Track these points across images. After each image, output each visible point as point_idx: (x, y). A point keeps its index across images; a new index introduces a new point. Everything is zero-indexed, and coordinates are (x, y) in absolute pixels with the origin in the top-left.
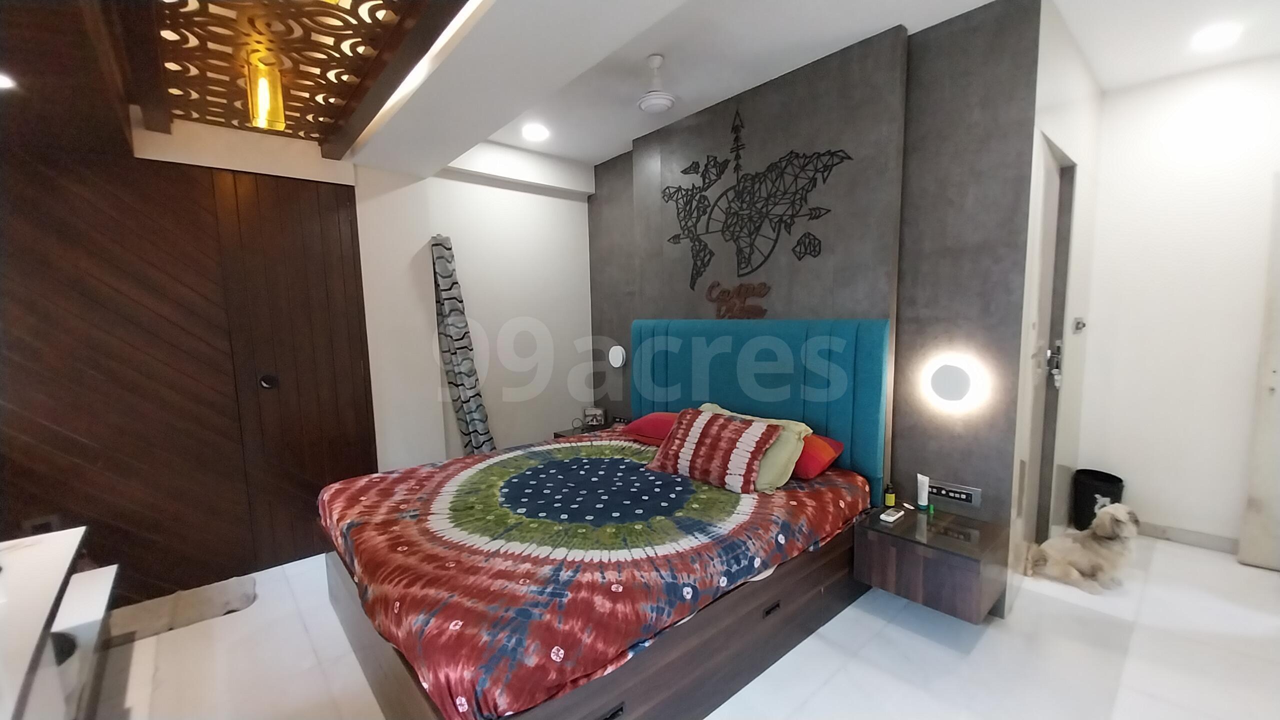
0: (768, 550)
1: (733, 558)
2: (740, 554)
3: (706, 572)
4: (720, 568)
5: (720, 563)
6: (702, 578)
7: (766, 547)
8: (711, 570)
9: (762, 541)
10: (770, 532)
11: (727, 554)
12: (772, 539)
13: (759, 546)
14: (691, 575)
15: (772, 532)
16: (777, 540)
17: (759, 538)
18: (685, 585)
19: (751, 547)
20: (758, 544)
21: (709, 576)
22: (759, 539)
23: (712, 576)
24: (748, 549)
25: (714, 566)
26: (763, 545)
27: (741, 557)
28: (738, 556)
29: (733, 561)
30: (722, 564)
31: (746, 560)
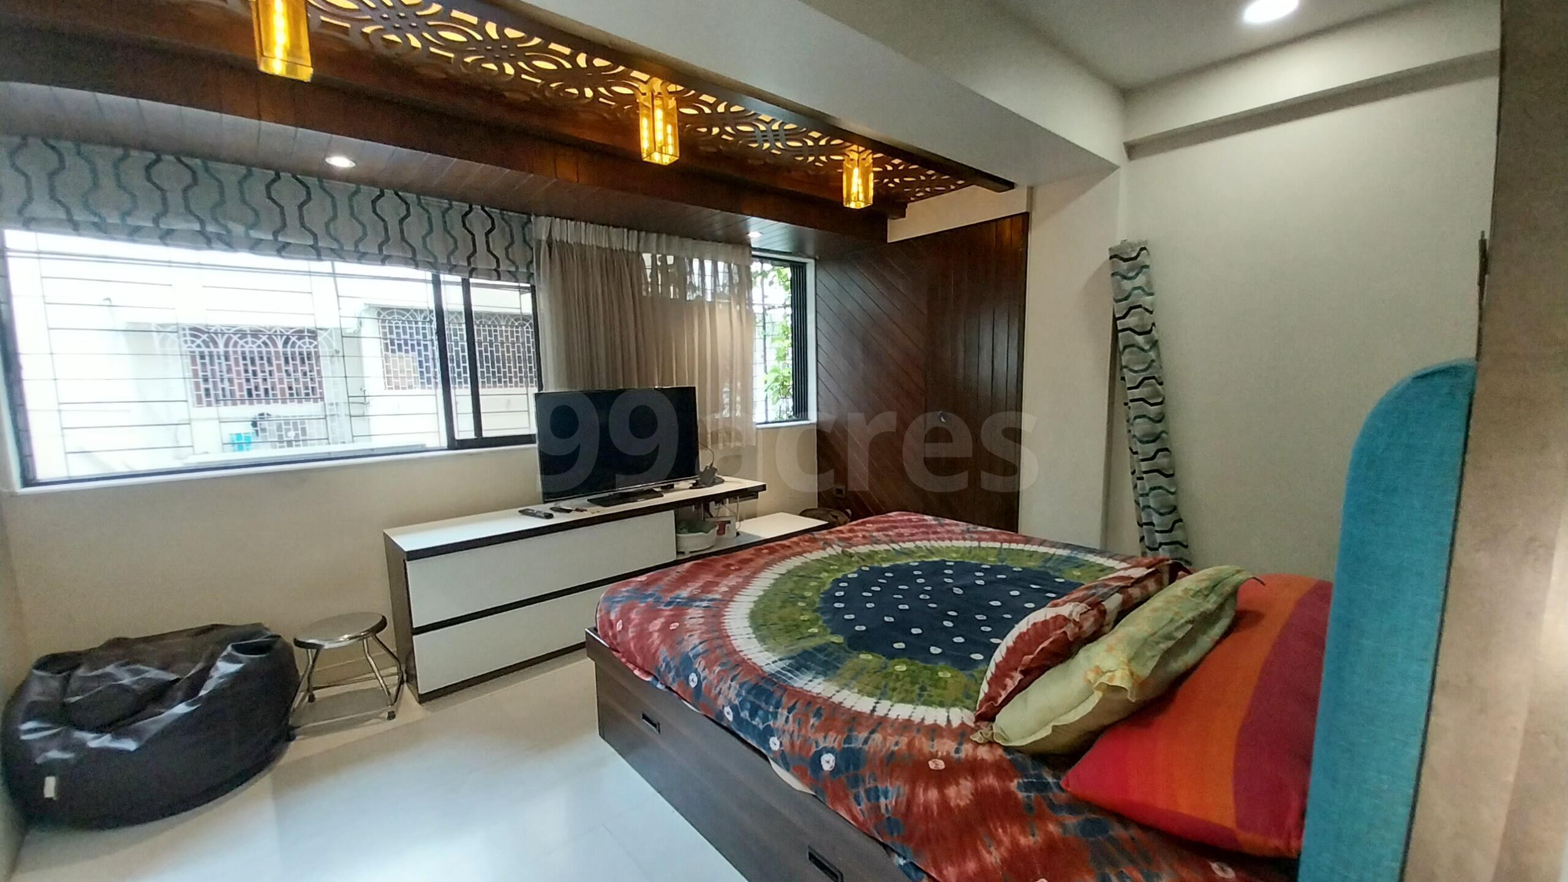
0: (797, 749)
1: (752, 703)
2: (762, 709)
3: (719, 682)
4: (732, 694)
5: (736, 692)
6: (711, 683)
7: (798, 743)
8: (724, 687)
9: (800, 730)
10: (823, 734)
11: (749, 692)
12: (814, 745)
13: (791, 729)
14: (707, 670)
15: (825, 738)
16: (819, 754)
17: (802, 722)
18: (696, 671)
19: (781, 721)
20: (791, 726)
21: (718, 689)
22: (799, 724)
23: (720, 693)
24: (775, 716)
25: (729, 688)
26: (796, 734)
27: (760, 713)
28: (759, 707)
29: (748, 706)
30: (738, 695)
31: (763, 723)
